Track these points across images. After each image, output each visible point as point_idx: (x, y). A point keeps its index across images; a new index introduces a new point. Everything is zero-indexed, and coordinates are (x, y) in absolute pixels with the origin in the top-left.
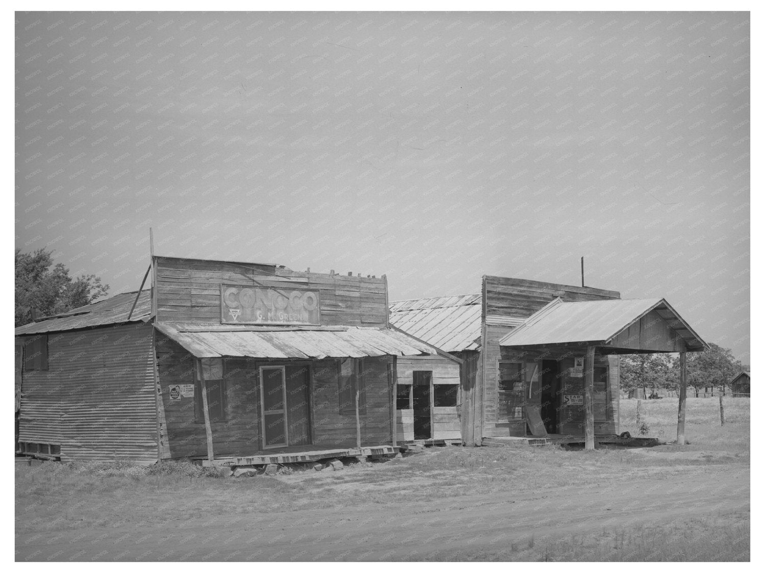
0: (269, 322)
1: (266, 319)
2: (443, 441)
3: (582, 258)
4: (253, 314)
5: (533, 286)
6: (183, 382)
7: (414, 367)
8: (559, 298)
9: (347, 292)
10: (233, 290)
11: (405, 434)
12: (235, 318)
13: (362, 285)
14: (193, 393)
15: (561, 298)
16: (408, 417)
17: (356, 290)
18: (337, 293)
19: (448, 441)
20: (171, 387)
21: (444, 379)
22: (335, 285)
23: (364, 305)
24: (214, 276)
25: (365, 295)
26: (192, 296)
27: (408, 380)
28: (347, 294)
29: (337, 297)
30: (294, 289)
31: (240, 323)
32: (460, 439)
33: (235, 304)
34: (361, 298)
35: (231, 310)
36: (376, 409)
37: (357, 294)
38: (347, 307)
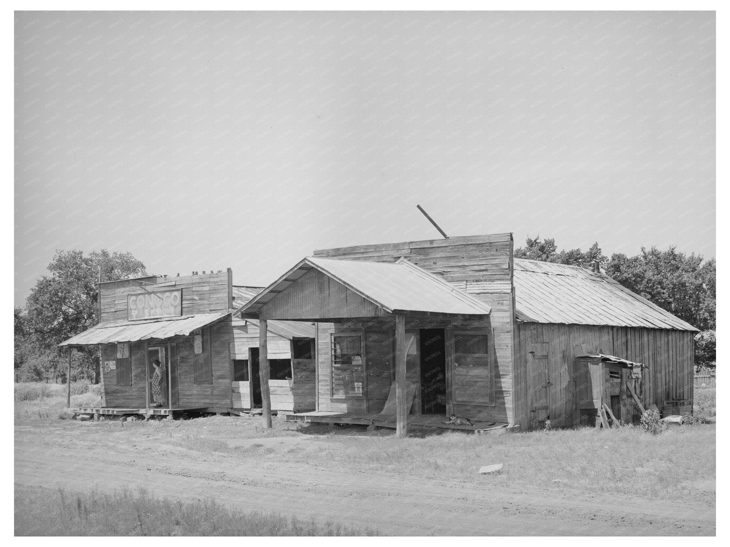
0: (152, 317)
1: (150, 316)
2: (276, 411)
3: (419, 207)
4: (143, 313)
5: (369, 251)
6: (111, 360)
7: (249, 344)
8: (402, 259)
9: (201, 288)
10: (134, 298)
11: (242, 402)
12: (134, 317)
13: (212, 280)
14: (115, 366)
15: (405, 257)
16: (245, 387)
17: (207, 285)
18: (194, 289)
19: (281, 412)
20: (106, 363)
21: (277, 354)
22: (193, 284)
23: (212, 296)
24: (126, 290)
25: (213, 288)
26: (115, 305)
27: (244, 355)
28: (201, 289)
29: (194, 292)
30: (166, 291)
31: (137, 319)
32: (291, 411)
33: (134, 307)
34: (210, 290)
35: (132, 311)
36: (220, 380)
37: (207, 288)
38: (200, 300)
